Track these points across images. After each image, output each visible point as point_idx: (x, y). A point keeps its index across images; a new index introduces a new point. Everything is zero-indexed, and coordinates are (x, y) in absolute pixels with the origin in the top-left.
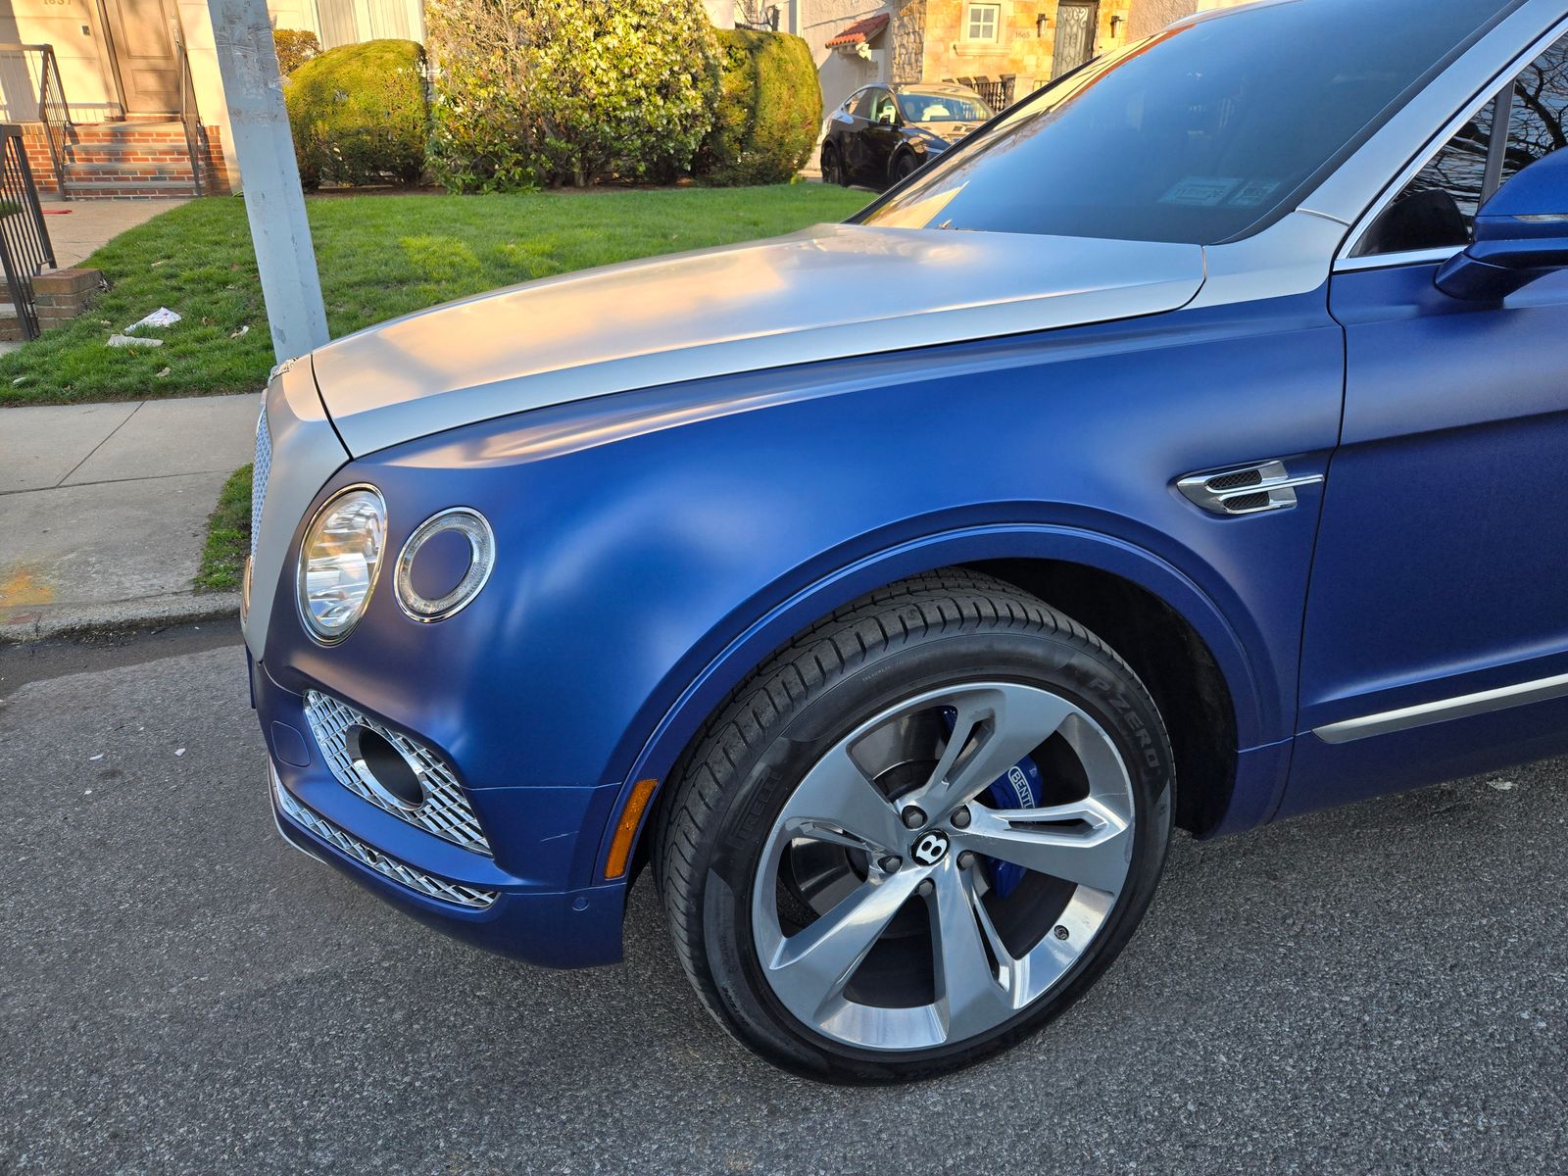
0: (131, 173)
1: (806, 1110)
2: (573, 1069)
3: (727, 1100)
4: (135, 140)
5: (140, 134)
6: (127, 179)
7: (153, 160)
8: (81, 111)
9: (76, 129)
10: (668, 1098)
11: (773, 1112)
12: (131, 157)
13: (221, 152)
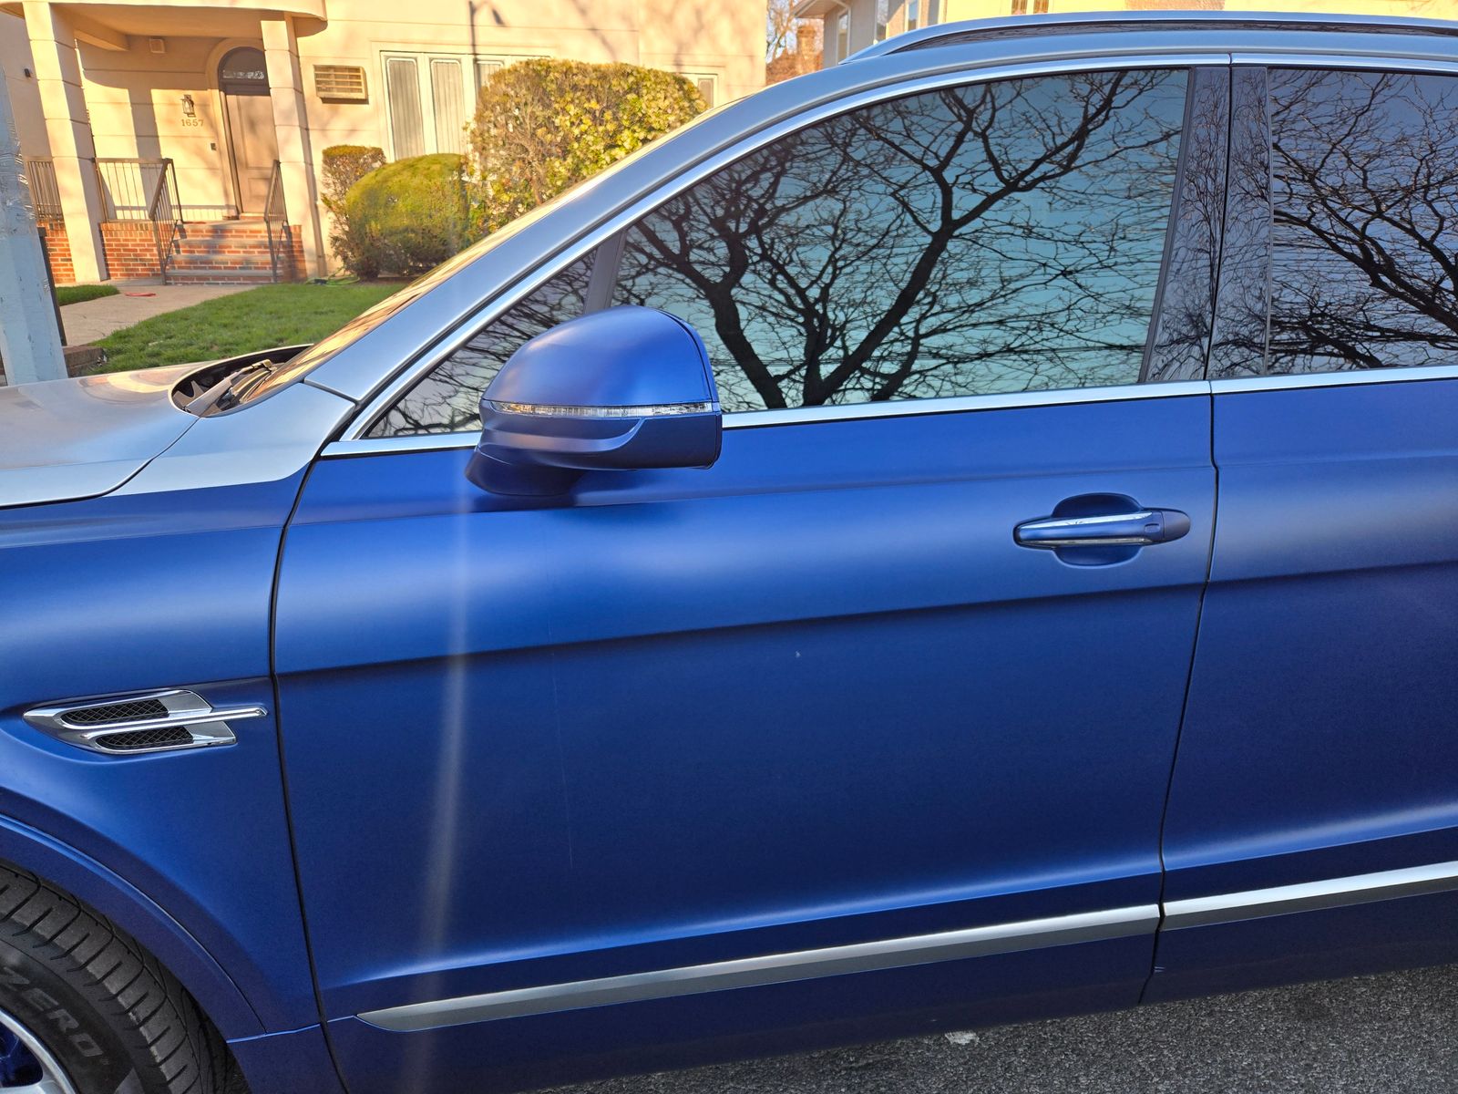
0: (223, 263)
4: (232, 236)
5: (237, 231)
6: (220, 268)
7: (244, 252)
8: (190, 211)
9: (185, 226)
12: (226, 250)
13: (301, 247)
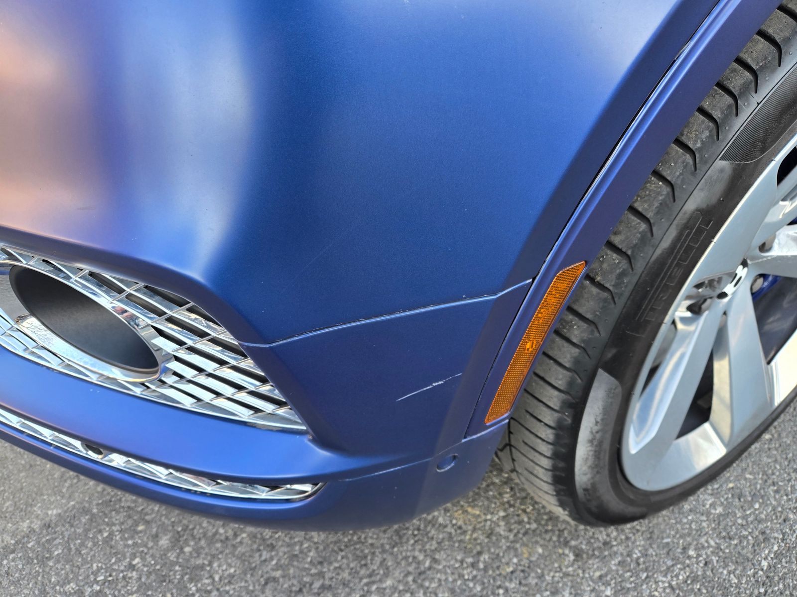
1: (605, 543)
2: (365, 557)
3: (530, 554)
10: (473, 565)
11: (578, 555)
